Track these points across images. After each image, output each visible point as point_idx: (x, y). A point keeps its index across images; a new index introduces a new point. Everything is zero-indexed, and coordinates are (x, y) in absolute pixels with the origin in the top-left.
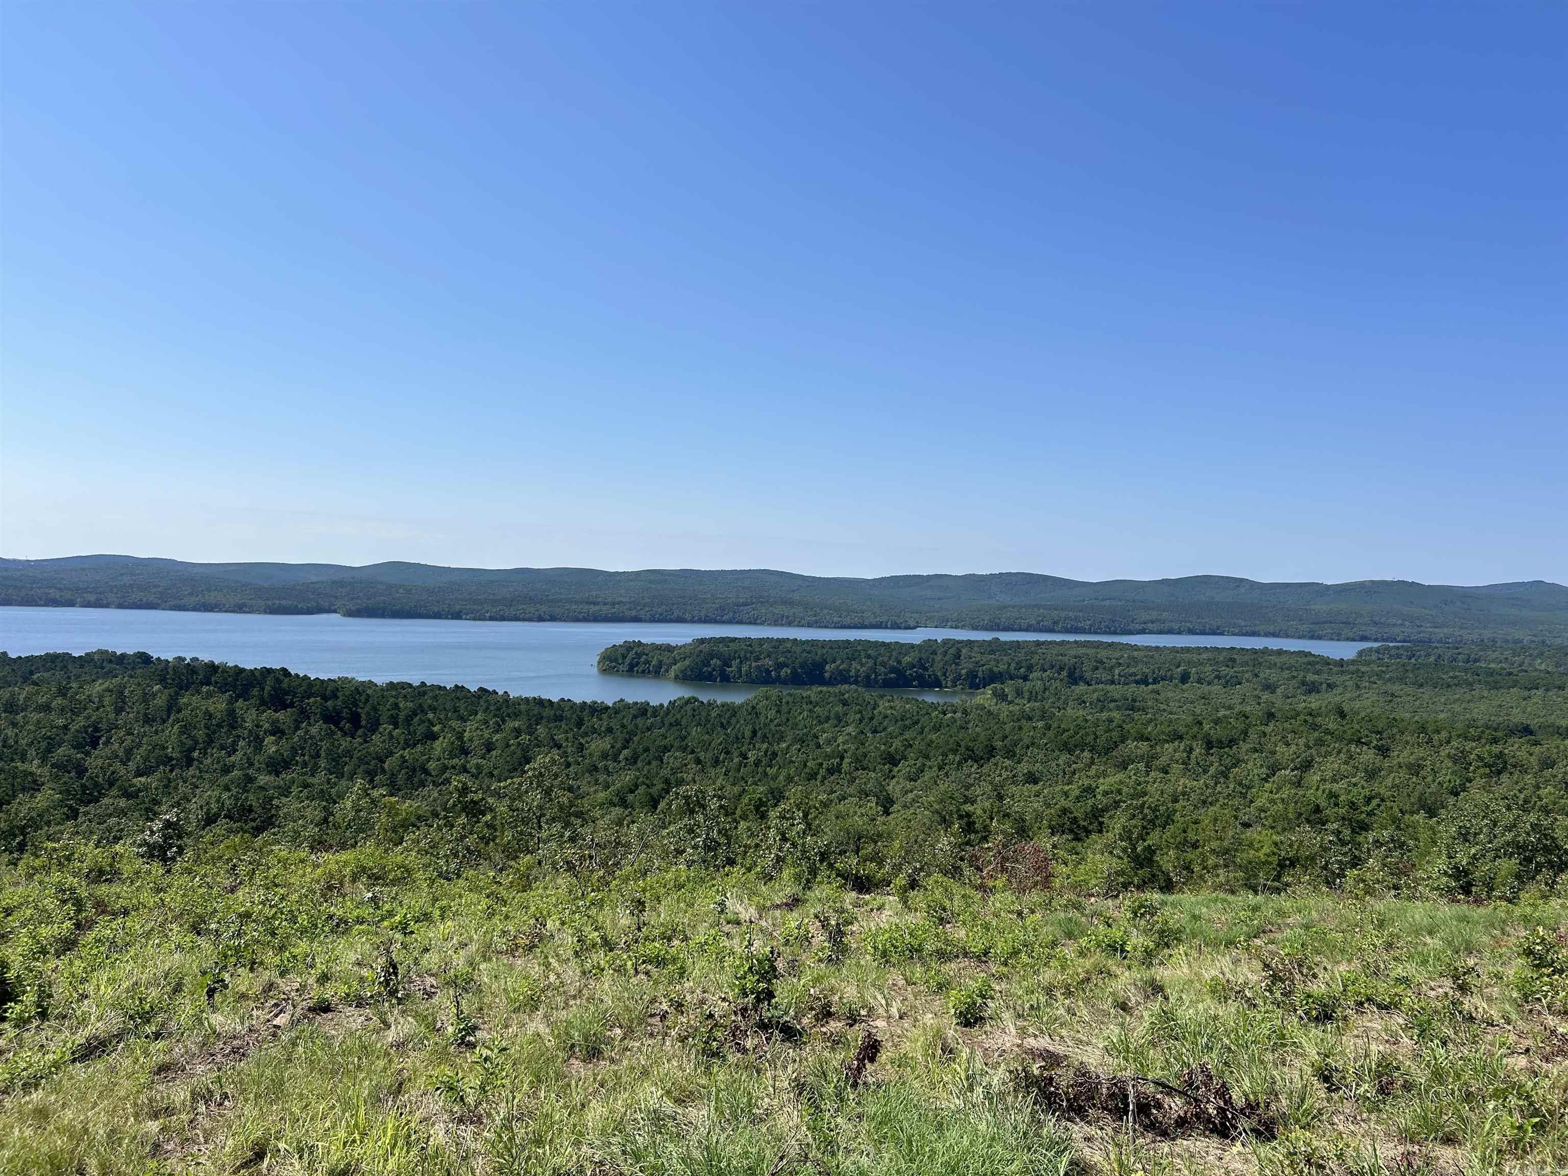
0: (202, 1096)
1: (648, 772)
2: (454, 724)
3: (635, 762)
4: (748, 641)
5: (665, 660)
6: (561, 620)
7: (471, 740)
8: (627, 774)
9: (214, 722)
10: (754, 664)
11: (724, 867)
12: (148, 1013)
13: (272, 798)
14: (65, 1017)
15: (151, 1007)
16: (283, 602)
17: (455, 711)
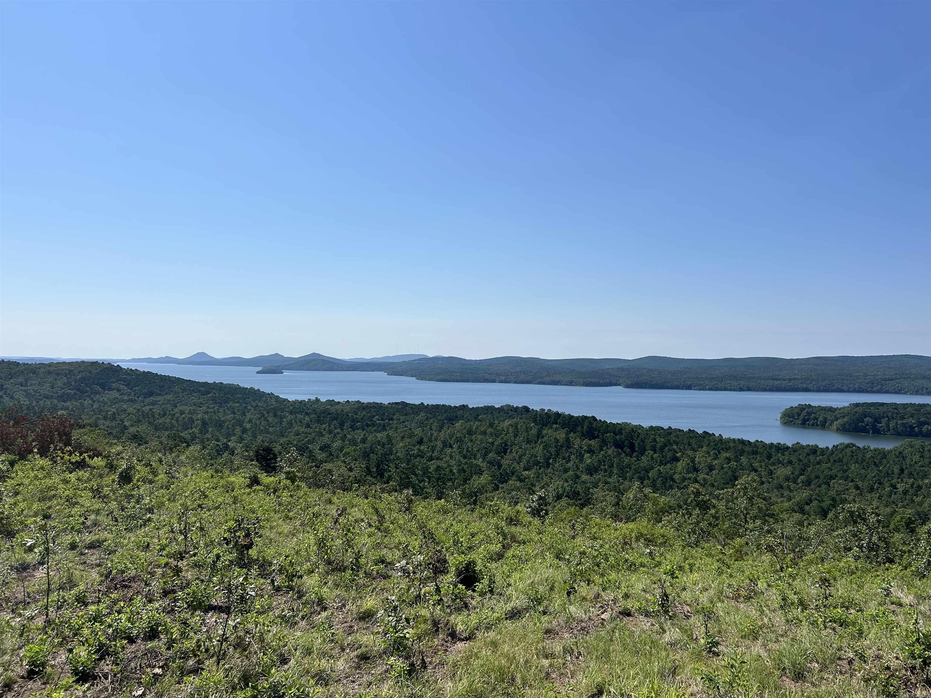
0: (567, 651)
1: (819, 492)
2: (689, 452)
3: (809, 485)
5: (829, 417)
7: (699, 463)
8: (803, 492)
9: (559, 444)
10: (899, 422)
12: (539, 599)
13: (589, 489)
14: (501, 594)
15: (541, 597)
17: (689, 445)
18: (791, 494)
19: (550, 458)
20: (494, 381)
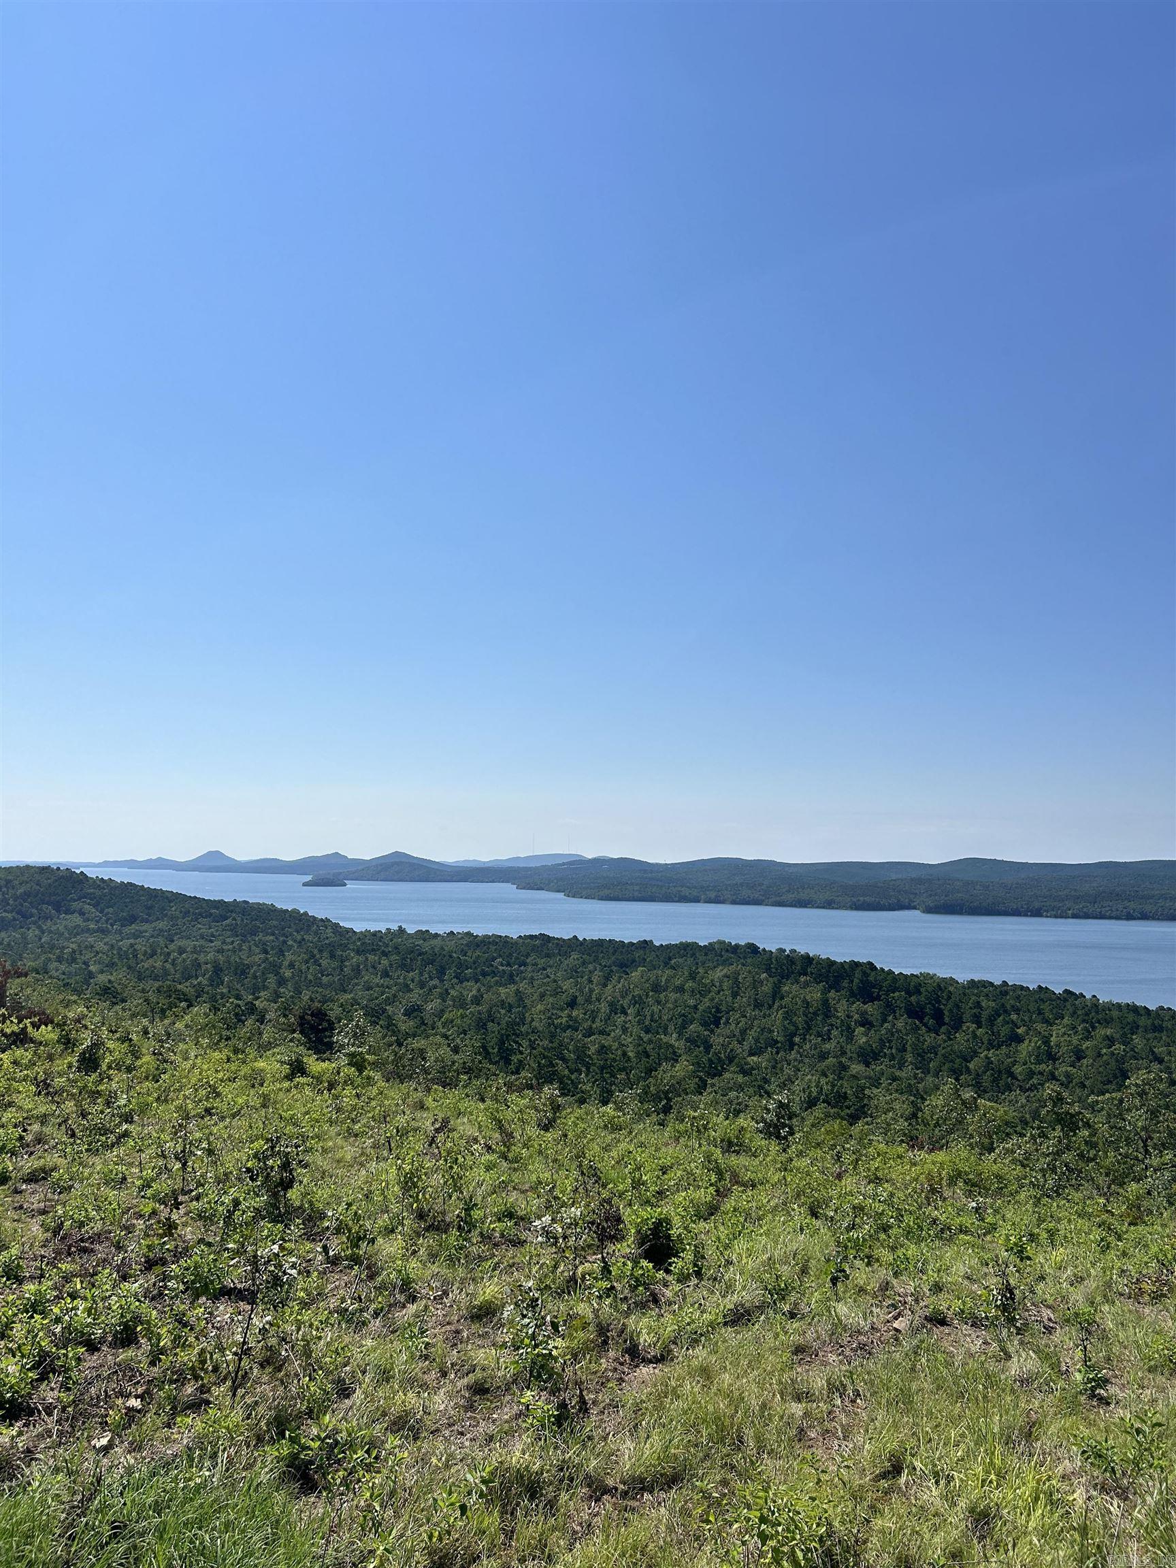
0: (835, 1387)
2: (1040, 1027)
6: (1153, 918)
7: (1058, 1046)
9: (811, 1010)
12: (783, 1290)
13: (863, 1089)
14: (716, 1279)
15: (785, 1285)
16: (867, 899)
17: (1040, 1014)
19: (795, 1035)
20: (696, 900)
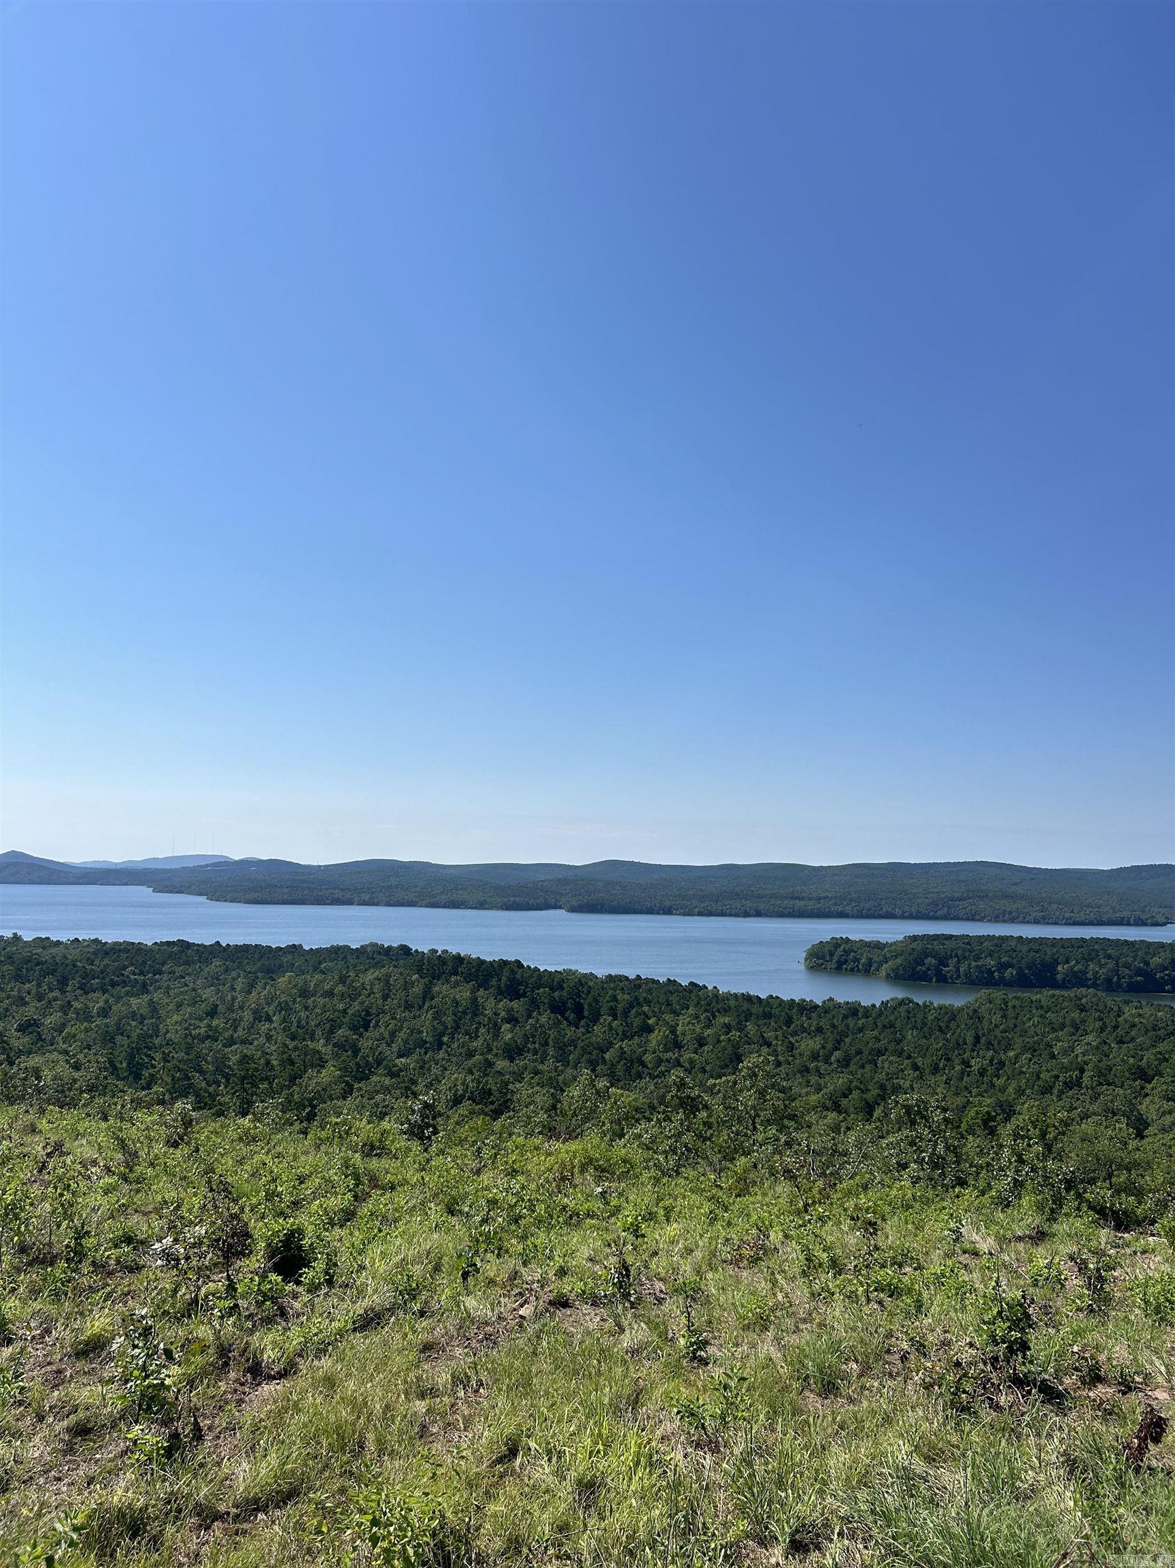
0: (459, 1380)
1: (862, 1076)
2: (668, 1017)
3: (847, 1065)
4: (967, 939)
5: (876, 958)
6: (766, 916)
7: (684, 1034)
8: (839, 1077)
9: (460, 1009)
10: (973, 964)
11: (953, 1187)
12: (414, 1290)
13: (507, 1084)
14: (347, 1286)
15: (417, 1285)
16: (517, 899)
17: (668, 1005)
18: (822, 1081)
19: (444, 1034)
20: (349, 902)
